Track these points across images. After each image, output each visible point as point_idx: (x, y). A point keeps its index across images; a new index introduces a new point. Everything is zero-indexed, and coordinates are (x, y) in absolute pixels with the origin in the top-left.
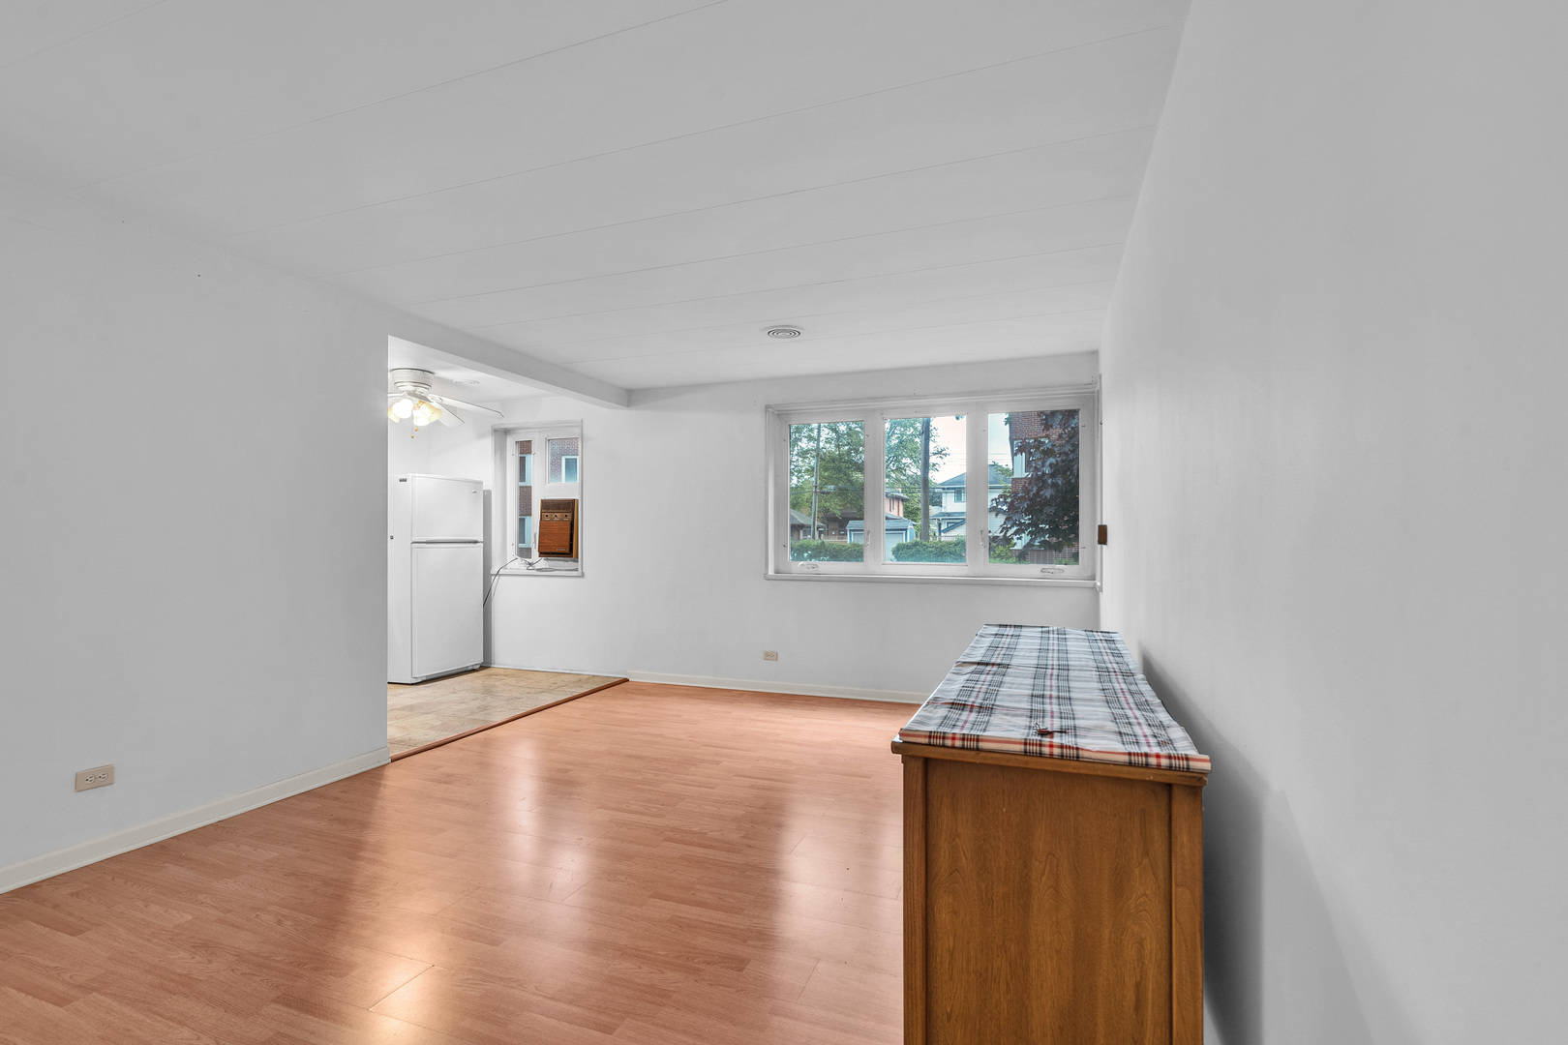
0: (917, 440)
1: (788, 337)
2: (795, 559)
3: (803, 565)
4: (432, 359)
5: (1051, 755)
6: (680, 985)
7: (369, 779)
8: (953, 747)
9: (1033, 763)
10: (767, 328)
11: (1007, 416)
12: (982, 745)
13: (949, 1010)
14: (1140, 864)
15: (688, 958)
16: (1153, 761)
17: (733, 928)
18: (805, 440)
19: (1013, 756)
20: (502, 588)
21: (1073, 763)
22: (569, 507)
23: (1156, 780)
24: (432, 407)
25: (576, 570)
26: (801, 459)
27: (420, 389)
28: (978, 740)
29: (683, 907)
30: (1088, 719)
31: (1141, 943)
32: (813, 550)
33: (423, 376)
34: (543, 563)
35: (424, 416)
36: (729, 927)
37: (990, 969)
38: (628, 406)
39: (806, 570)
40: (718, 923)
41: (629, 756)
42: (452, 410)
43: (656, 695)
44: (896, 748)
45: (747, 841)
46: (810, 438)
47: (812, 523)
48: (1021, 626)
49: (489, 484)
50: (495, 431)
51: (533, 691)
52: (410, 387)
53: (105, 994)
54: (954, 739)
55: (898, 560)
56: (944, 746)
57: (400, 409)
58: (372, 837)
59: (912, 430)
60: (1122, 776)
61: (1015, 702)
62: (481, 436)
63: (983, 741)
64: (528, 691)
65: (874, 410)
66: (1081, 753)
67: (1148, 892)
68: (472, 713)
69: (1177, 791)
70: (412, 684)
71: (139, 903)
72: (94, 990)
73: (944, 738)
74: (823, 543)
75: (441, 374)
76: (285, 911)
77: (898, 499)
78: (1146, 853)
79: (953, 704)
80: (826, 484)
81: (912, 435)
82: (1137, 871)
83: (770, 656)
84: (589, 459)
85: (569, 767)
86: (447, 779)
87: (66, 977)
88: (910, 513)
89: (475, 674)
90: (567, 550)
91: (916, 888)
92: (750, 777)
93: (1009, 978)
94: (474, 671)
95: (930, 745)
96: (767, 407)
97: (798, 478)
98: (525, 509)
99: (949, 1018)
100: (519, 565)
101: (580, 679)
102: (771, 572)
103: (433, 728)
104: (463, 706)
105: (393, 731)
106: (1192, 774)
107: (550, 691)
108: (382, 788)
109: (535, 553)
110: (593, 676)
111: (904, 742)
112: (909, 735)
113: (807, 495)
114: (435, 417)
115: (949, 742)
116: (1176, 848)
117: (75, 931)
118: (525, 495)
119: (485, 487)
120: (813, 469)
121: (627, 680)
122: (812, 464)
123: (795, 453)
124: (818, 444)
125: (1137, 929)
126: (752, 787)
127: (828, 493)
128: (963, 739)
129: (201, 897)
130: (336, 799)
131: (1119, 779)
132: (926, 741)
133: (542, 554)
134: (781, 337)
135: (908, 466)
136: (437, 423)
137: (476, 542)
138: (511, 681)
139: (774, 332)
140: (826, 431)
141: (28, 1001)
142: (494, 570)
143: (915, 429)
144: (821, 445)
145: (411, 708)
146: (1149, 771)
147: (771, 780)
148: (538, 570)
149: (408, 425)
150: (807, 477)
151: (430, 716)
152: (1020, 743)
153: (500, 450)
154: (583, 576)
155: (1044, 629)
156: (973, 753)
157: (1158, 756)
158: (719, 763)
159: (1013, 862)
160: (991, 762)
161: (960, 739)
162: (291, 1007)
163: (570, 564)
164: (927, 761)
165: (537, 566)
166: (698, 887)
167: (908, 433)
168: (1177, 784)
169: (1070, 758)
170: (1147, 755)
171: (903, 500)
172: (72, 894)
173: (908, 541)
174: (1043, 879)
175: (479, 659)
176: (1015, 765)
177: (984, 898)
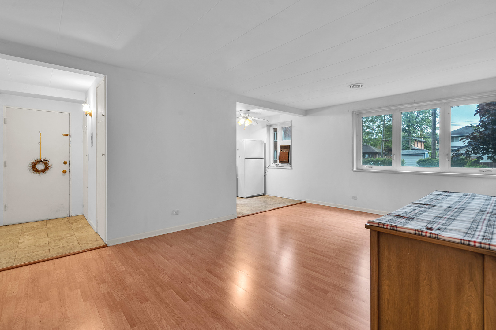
0: (431, 118)
1: (358, 87)
2: (363, 164)
3: (367, 167)
4: (249, 107)
5: (426, 236)
6: (306, 293)
7: (231, 222)
8: (387, 228)
9: (419, 238)
10: (349, 86)
11: (478, 104)
12: (398, 229)
13: (387, 319)
14: (469, 284)
15: (310, 286)
16: (472, 244)
17: (326, 281)
18: (379, 121)
19: (411, 235)
20: (269, 171)
21: (436, 240)
22: (287, 148)
23: (474, 251)
24: (249, 120)
25: (290, 167)
26: (377, 128)
27: (246, 116)
28: (397, 227)
29: (311, 272)
30: (455, 227)
31: (469, 315)
32: (381, 162)
33: (247, 112)
34: (280, 165)
35: (247, 123)
36: (324, 281)
37: (403, 309)
38: (306, 115)
39: (368, 168)
40: (321, 278)
41: (302, 225)
42: (255, 121)
43: (314, 207)
44: (367, 227)
45: (336, 257)
46: (381, 120)
47: (381, 152)
48: (454, 192)
49: (265, 141)
50: (267, 126)
51: (277, 203)
52: (244, 115)
53: (175, 260)
54: (387, 226)
55: (419, 166)
56: (383, 228)
57: (241, 122)
58: (231, 236)
59: (428, 114)
60: (458, 247)
61: (427, 218)
62: (263, 127)
63: (398, 227)
64: (275, 202)
65: (397, 109)
66: (439, 237)
67: (473, 295)
68: (259, 207)
69: (487, 258)
70: (245, 198)
71: (182, 242)
72: (173, 259)
73: (384, 225)
74: (385, 159)
75: (252, 111)
76: (210, 250)
77: (421, 142)
78: (472, 280)
79: (397, 215)
80: (388, 137)
81: (428, 116)
82: (467, 286)
83: (354, 198)
84: (294, 132)
85: (284, 226)
86: (251, 224)
87: (169, 255)
88: (426, 147)
89: (261, 196)
90: (287, 161)
91: (374, 275)
92: (341, 237)
93: (411, 314)
94: (261, 195)
95: (378, 227)
96: (353, 112)
97: (376, 135)
98: (275, 149)
99: (387, 322)
100: (274, 165)
101: (291, 200)
102: (355, 169)
103: (249, 210)
104: (257, 205)
105: (238, 210)
106: (492, 251)
107: (281, 203)
108: (234, 225)
109: (278, 161)
110: (295, 200)
111: (370, 225)
112: (371, 223)
113: (380, 141)
114: (250, 123)
115: (385, 227)
116: (486, 281)
117: (171, 246)
118: (276, 144)
119: (264, 142)
120: (382, 131)
121: (305, 202)
122: (382, 130)
123: (375, 126)
124: (384, 123)
125: (467, 308)
126: (341, 240)
127: (388, 140)
128: (391, 226)
129: (194, 243)
130: (224, 225)
131: (456, 248)
132: (377, 225)
133: (280, 162)
134: (356, 88)
135: (426, 129)
136: (251, 124)
137: (262, 158)
138: (271, 199)
139: (352, 86)
140: (388, 117)
141: (162, 258)
142: (267, 167)
143: (430, 114)
144: (386, 122)
145: (244, 204)
146: (471, 247)
147: (348, 239)
148: (279, 167)
149: (243, 127)
150: (380, 135)
151: (248, 207)
152: (413, 230)
153: (269, 131)
154: (292, 169)
155: (465, 194)
156: (395, 231)
157: (475, 242)
158: (331, 231)
159: (412, 273)
160: (402, 235)
161: (390, 226)
162: (209, 272)
163: (289, 165)
164: (379, 233)
165: (279, 166)
166: (317, 267)
167: (426, 115)
168: (486, 255)
169: (434, 238)
170: (469, 241)
171: (424, 142)
172: (171, 238)
173: (425, 158)
174: (425, 281)
175: (262, 192)
176: (411, 238)
177: (401, 283)
